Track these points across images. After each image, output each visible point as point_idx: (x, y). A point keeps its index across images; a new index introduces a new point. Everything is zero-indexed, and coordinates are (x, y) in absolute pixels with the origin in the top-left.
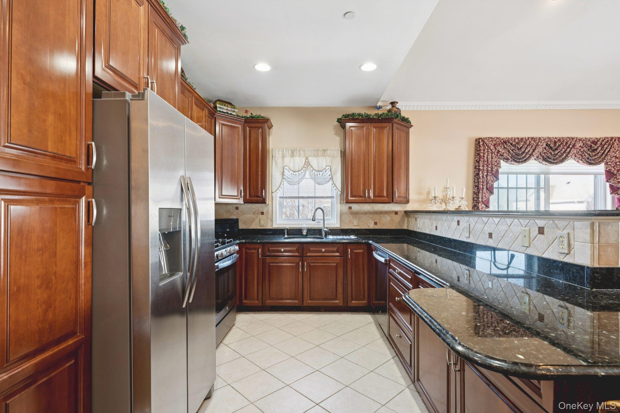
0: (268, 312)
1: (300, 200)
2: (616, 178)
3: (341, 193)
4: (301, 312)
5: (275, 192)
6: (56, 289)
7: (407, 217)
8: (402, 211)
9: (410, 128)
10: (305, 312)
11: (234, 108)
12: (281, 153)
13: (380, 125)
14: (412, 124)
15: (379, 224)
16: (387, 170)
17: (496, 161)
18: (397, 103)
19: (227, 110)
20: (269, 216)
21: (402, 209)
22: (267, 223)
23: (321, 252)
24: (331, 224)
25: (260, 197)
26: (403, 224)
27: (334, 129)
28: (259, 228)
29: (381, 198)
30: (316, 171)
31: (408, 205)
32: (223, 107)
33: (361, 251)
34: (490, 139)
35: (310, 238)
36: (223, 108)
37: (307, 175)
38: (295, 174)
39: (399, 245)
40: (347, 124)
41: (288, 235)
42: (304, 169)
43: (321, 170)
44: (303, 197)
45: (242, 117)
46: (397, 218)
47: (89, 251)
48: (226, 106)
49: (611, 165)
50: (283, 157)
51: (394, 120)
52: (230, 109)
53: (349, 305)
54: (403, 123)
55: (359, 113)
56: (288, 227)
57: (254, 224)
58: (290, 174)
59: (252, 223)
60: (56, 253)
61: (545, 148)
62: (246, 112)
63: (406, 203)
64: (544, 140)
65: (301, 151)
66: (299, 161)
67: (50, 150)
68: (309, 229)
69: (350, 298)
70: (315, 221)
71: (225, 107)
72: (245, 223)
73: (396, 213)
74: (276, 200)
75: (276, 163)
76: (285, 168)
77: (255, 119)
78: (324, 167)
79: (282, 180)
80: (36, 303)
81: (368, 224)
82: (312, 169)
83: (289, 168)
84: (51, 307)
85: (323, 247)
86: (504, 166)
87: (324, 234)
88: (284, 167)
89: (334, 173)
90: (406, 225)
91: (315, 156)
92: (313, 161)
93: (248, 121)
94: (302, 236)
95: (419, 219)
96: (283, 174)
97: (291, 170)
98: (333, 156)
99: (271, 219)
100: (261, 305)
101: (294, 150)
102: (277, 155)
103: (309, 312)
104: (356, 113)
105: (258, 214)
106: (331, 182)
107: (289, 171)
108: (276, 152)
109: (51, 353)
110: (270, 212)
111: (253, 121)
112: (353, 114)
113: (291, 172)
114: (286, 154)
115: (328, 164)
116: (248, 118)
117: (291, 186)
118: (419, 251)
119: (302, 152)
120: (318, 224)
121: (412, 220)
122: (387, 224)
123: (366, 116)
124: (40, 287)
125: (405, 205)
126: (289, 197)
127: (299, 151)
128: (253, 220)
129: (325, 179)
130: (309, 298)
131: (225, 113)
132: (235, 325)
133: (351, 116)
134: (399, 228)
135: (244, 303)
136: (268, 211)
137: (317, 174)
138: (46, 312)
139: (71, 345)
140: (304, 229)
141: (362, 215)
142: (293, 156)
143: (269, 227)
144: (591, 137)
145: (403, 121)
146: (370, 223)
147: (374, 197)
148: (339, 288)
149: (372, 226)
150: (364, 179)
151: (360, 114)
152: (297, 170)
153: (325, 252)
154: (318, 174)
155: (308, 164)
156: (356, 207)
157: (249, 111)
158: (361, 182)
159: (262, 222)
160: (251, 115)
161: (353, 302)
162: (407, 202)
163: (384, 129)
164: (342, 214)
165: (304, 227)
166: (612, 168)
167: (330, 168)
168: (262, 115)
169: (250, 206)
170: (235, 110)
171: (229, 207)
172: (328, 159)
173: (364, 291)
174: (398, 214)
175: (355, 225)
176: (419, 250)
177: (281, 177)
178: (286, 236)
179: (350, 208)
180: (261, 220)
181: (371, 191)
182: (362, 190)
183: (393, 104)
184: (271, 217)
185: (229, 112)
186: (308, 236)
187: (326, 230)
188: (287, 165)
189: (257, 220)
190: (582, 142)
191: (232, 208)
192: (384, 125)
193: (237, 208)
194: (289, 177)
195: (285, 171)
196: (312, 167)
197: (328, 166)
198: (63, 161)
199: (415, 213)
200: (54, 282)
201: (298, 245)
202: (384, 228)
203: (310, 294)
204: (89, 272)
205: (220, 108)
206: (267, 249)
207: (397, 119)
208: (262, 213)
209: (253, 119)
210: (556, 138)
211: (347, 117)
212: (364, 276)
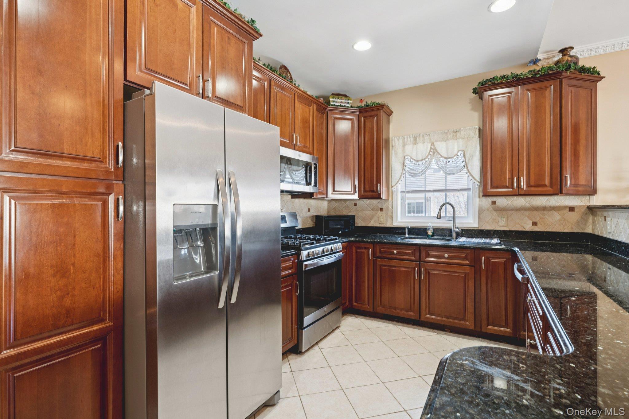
0: (381, 320)
1: (426, 194)
3: (479, 184)
4: (419, 327)
5: (395, 185)
6: (75, 278)
7: (592, 215)
8: (583, 206)
9: (599, 81)
10: (424, 328)
11: (348, 100)
12: (401, 141)
13: (538, 85)
14: (602, 74)
15: (541, 225)
16: (552, 147)
18: (573, 48)
19: (341, 102)
20: (389, 212)
21: (582, 204)
22: (387, 220)
23: (443, 257)
24: (466, 223)
25: (375, 192)
26: (585, 225)
27: (470, 103)
28: (379, 225)
29: (540, 189)
30: (445, 158)
31: (595, 197)
32: (336, 100)
33: (503, 261)
35: (437, 239)
36: (336, 102)
37: (434, 165)
38: (418, 164)
39: (576, 256)
40: (485, 93)
41: (408, 235)
42: (429, 156)
43: (451, 157)
44: (429, 191)
45: (357, 108)
46: (574, 217)
47: (120, 245)
48: (340, 98)
50: (404, 145)
51: (563, 74)
52: (344, 101)
53: (483, 330)
54: (583, 76)
55: (502, 76)
56: (409, 225)
57: (373, 221)
58: (412, 164)
59: (371, 220)
60: (74, 246)
62: (361, 101)
63: (589, 195)
65: (425, 136)
66: (423, 148)
67: (65, 152)
68: (436, 229)
69: (484, 322)
70: (440, 219)
71: (338, 100)
72: (364, 219)
73: (572, 209)
74: (397, 195)
75: (396, 153)
76: (406, 158)
77: (369, 107)
78: (456, 152)
79: (402, 172)
80: (49, 290)
81: (522, 224)
82: (439, 156)
83: (411, 158)
84: (68, 294)
85: (446, 252)
87: (454, 235)
88: (404, 157)
89: (469, 159)
90: (591, 227)
91: (443, 140)
92: (441, 147)
93: (362, 110)
94: (426, 237)
95: (610, 218)
96: (404, 165)
97: (414, 160)
98: (467, 138)
99: (391, 216)
100: (371, 310)
101: (417, 136)
102: (397, 144)
103: (429, 330)
104: (497, 77)
105: (377, 210)
106: (465, 170)
107: (411, 161)
108: (396, 141)
109: (70, 336)
110: (390, 208)
111: (367, 109)
112: (494, 78)
113: (414, 162)
114: (407, 141)
115: (461, 148)
116: (362, 107)
117: (413, 178)
118: (609, 268)
119: (426, 138)
120: (447, 223)
121: (599, 219)
122: (555, 225)
123: (513, 78)
124: (54, 275)
125: (588, 197)
126: (412, 191)
127: (423, 136)
128: (372, 217)
129: (457, 167)
130: (428, 312)
131: (338, 106)
132: (340, 329)
133: (490, 81)
134: (576, 230)
135: (354, 306)
136: (388, 207)
137: (446, 162)
138: (61, 298)
139: (95, 331)
140: (429, 229)
141: (513, 212)
142: (415, 143)
143: (389, 225)
145: (582, 73)
146: (525, 223)
147: (529, 187)
148: (469, 305)
149: (528, 227)
150: (512, 164)
151: (504, 76)
152: (421, 159)
153: (448, 258)
154: (448, 161)
155: (434, 151)
156: (502, 202)
157: (364, 100)
158: (506, 168)
159: (381, 220)
160: (366, 104)
161: (489, 327)
162: (593, 192)
163: (546, 90)
164: (481, 211)
165: (429, 226)
167: (464, 153)
168: (377, 102)
169: (369, 202)
170: (350, 101)
171: (348, 203)
172: (461, 141)
173: (507, 316)
174: (576, 210)
175: (500, 224)
176: (611, 266)
177: (402, 169)
178: (407, 236)
179: (494, 203)
180: (381, 218)
181: (522, 179)
182: (509, 178)
183: (564, 51)
184: (391, 214)
185: (343, 105)
186: (435, 237)
187: (457, 230)
188: (408, 154)
189: (376, 217)
191: (351, 205)
192: (545, 84)
193: (356, 204)
194: (412, 168)
195: (407, 161)
196: (439, 154)
197: (460, 150)
198: (86, 161)
199: (604, 209)
200: (72, 271)
201: (414, 248)
202: (550, 230)
203: (429, 308)
204: (120, 265)
205: (334, 101)
206: (378, 250)
207: (568, 72)
208: (382, 210)
209: (368, 107)
211: (484, 84)
212: (506, 295)
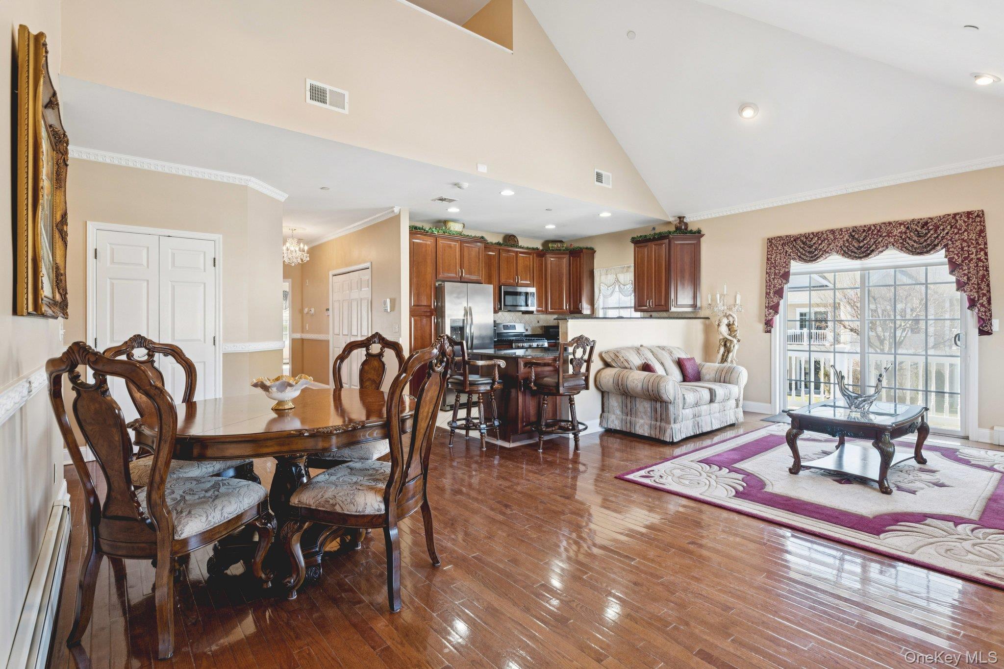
2: (962, 269)
5: (596, 304)
9: (702, 238)
12: (599, 272)
13: (660, 242)
14: (703, 233)
16: (665, 281)
17: (785, 262)
25: (578, 309)
29: (661, 307)
32: (554, 246)
34: (778, 239)
37: (617, 289)
38: (608, 288)
42: (614, 284)
43: (626, 284)
45: (568, 250)
48: (556, 244)
49: (953, 252)
50: (601, 276)
51: (670, 236)
52: (559, 246)
54: (692, 235)
55: (640, 236)
61: (847, 240)
62: (571, 245)
64: (847, 231)
66: (611, 278)
76: (601, 284)
77: (577, 249)
79: (599, 294)
82: (620, 284)
86: (795, 266)
91: (622, 273)
92: (621, 277)
93: (571, 252)
96: (600, 290)
101: (608, 269)
107: (605, 287)
108: (596, 272)
111: (574, 252)
114: (602, 273)
116: (571, 250)
119: (613, 270)
129: (629, 291)
131: (554, 250)
137: (624, 288)
142: (607, 274)
144: (922, 217)
145: (691, 233)
147: (655, 306)
150: (647, 291)
152: (610, 285)
155: (618, 280)
158: (645, 294)
160: (573, 247)
163: (663, 245)
166: (955, 256)
168: (580, 246)
170: (564, 245)
172: (631, 274)
181: (651, 301)
182: (646, 300)
183: (680, 218)
188: (603, 282)
190: (904, 227)
195: (601, 287)
196: (620, 282)
197: (631, 280)
209: (574, 250)
210: (865, 226)
